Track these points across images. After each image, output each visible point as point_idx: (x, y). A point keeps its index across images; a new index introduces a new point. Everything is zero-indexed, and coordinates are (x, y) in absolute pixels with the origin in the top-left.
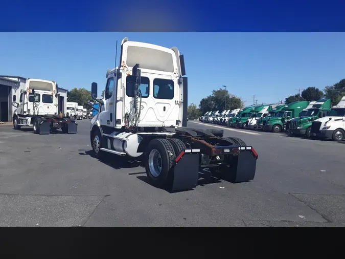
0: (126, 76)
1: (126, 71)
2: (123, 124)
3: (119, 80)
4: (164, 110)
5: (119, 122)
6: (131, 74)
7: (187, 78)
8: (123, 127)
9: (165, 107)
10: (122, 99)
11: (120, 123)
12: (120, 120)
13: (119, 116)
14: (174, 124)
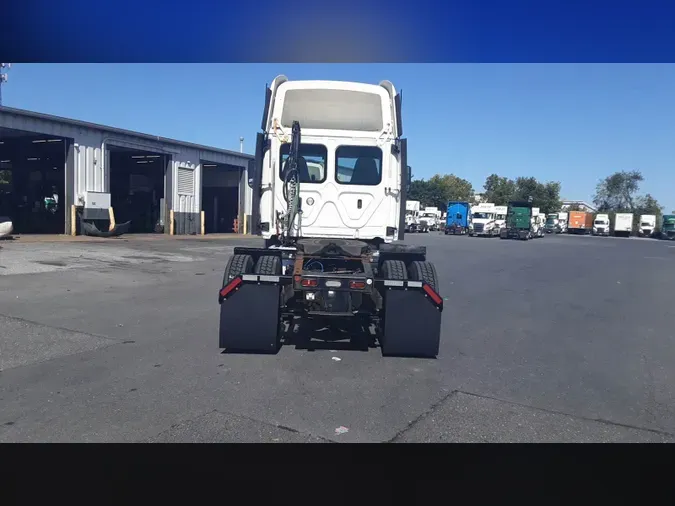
0: (280, 144)
1: (279, 136)
2: (273, 231)
3: (267, 154)
4: (360, 206)
5: (266, 227)
6: (290, 141)
7: (406, 140)
8: (273, 236)
9: (360, 201)
10: (271, 187)
11: (268, 230)
12: (268, 223)
13: (266, 216)
14: (382, 234)
